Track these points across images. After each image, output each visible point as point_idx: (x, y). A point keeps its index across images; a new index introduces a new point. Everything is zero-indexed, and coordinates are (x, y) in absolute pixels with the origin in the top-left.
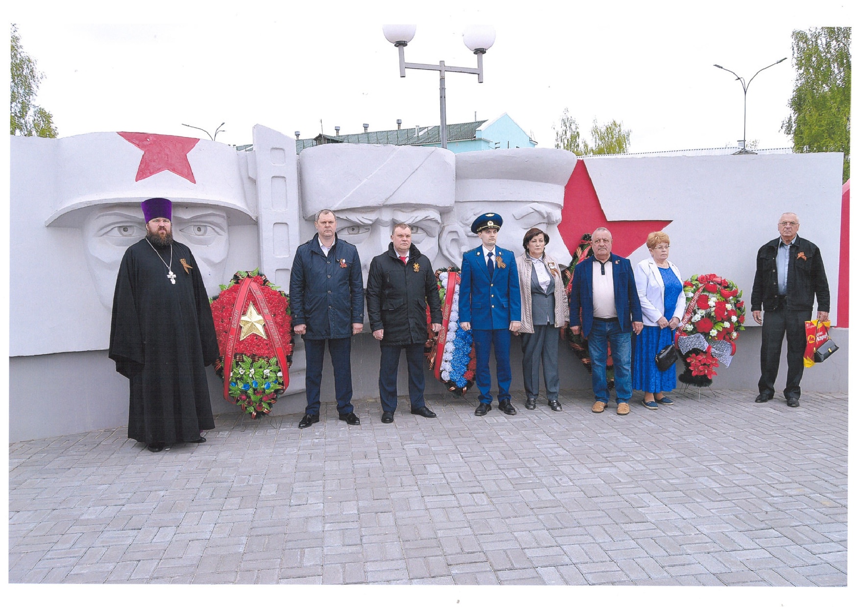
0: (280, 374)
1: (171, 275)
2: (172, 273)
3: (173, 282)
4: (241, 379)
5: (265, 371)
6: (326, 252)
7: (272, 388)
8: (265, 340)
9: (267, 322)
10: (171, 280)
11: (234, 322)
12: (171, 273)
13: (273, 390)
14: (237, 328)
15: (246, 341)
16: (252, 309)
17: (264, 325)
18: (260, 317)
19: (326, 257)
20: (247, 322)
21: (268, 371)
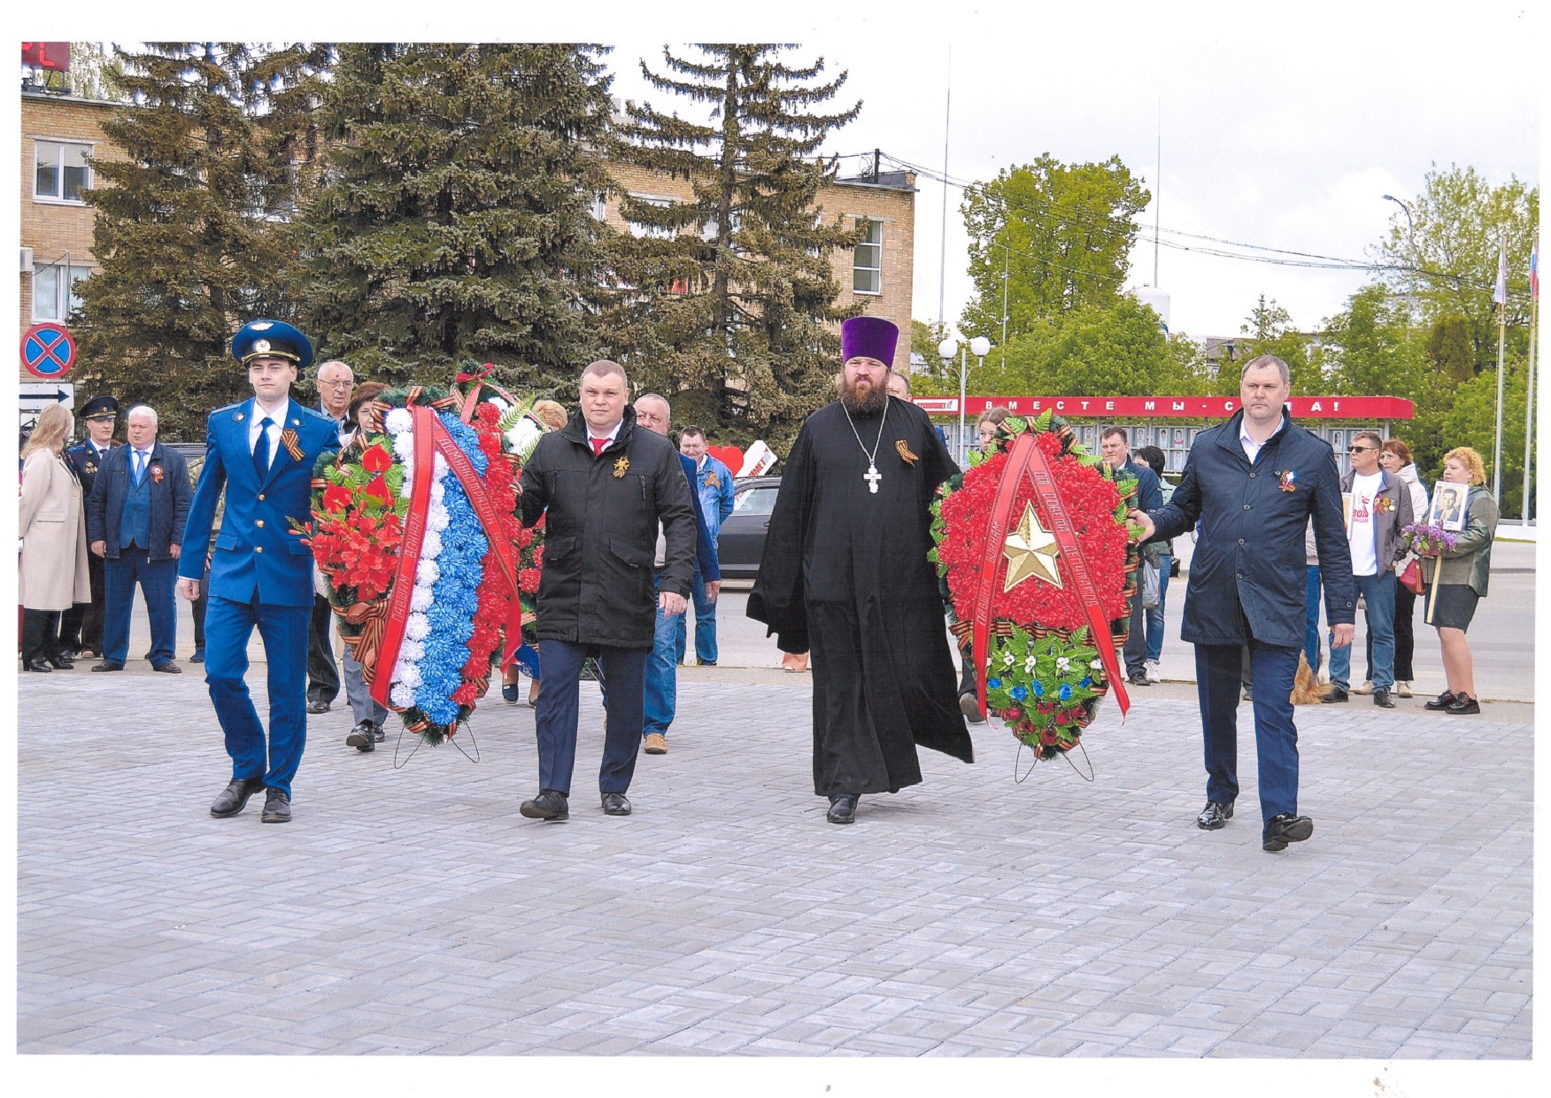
0: (1096, 665)
1: (873, 475)
2: (876, 471)
3: (874, 488)
4: (1009, 673)
5: (1060, 660)
6: (1252, 451)
7: (1077, 697)
8: (1059, 591)
9: (1063, 551)
10: (870, 485)
11: (992, 549)
12: (873, 470)
13: (1078, 701)
14: (996, 563)
15: (1016, 595)
16: (1031, 519)
17: (1058, 557)
18: (1050, 538)
19: (1249, 464)
20: (1020, 551)
21: (1067, 660)
